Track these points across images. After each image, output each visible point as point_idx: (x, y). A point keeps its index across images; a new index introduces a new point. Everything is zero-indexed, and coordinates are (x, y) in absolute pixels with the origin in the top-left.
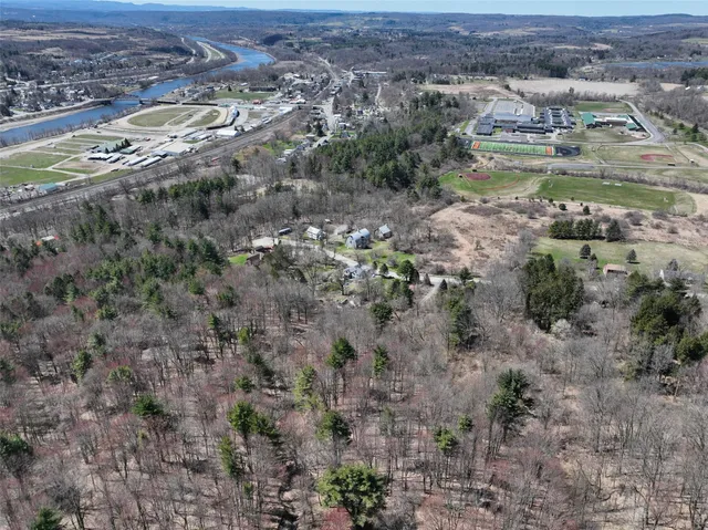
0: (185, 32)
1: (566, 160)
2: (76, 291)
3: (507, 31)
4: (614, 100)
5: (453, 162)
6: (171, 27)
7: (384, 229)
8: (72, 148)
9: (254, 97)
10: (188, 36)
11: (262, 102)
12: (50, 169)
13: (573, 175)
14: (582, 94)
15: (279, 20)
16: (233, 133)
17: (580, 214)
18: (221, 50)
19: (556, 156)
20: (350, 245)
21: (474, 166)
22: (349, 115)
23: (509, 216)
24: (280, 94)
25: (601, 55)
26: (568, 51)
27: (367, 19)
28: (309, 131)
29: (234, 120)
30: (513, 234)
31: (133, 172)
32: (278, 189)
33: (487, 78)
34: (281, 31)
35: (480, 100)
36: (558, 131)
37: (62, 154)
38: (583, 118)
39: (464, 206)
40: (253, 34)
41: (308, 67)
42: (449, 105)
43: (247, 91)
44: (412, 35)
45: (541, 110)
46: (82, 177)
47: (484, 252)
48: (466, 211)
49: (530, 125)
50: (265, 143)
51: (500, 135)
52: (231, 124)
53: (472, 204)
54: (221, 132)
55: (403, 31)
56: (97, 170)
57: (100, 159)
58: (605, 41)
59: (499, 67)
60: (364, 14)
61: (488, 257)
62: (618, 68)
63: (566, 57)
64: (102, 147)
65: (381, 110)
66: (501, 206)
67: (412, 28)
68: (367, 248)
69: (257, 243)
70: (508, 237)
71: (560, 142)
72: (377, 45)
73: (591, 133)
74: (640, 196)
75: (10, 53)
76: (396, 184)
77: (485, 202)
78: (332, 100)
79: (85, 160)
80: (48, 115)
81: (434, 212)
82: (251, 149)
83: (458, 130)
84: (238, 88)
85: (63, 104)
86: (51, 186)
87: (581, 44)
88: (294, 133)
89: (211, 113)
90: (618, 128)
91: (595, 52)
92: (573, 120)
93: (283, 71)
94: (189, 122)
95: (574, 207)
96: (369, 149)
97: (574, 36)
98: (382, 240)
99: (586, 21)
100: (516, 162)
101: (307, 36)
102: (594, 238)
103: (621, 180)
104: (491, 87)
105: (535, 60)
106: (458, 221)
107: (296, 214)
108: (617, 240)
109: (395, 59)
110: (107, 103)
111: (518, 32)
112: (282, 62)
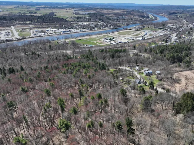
0: (147, 11)
6: (145, 10)
7: (158, 72)
8: (101, 38)
9: (154, 30)
11: (156, 32)
12: (94, 42)
15: (178, 8)
16: (141, 39)
18: (154, 16)
22: (180, 38)
24: (163, 30)
28: (163, 41)
29: (144, 36)
31: (110, 45)
37: (99, 39)
41: (178, 22)
43: (154, 28)
46: (99, 44)
47: (188, 87)
50: (148, 43)
52: (142, 37)
54: (138, 38)
56: (103, 44)
57: (105, 41)
61: (187, 89)
64: (107, 38)
65: (193, 37)
68: (149, 76)
69: (120, 67)
75: (102, 15)
78: (177, 33)
79: (102, 41)
80: (102, 30)
81: (182, 71)
84: (151, 27)
85: (106, 28)
86: (91, 45)
88: (159, 41)
89: (139, 33)
93: (168, 23)
94: (132, 35)
98: (156, 75)
110: (116, 28)
112: (171, 21)
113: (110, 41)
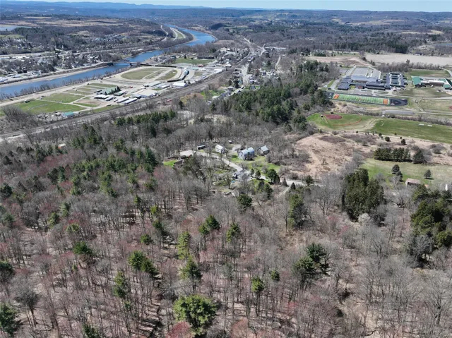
0: (163, 22)
1: (396, 108)
2: (64, 177)
3: (370, 22)
4: (438, 68)
5: (318, 107)
6: (156, 19)
7: (264, 148)
8: (86, 92)
9: (199, 63)
10: (166, 24)
11: (204, 66)
12: (71, 103)
13: (399, 118)
14: (415, 64)
15: (222, 14)
16: (183, 84)
17: (399, 144)
18: (184, 33)
19: (390, 105)
20: (241, 158)
21: (332, 110)
22: (257, 75)
23: (349, 143)
24: (216, 61)
25: (434, 38)
26: (411, 35)
27: (278, 14)
28: (230, 85)
29: (185, 77)
30: (350, 155)
31: (119, 107)
32: (202, 120)
33: (352, 53)
34: (223, 22)
35: (345, 67)
36: (394, 88)
37: (80, 95)
38: (413, 80)
39: (321, 136)
40: (204, 23)
41: (237, 44)
42: (322, 70)
43: (196, 58)
44: (306, 24)
45: (385, 74)
46: (89, 109)
47: (328, 166)
48: (321, 139)
49: (375, 84)
50: (202, 92)
51: (353, 90)
52: (183, 79)
53: (326, 135)
54: (175, 84)
55: (301, 22)
56: (98, 105)
57: (101, 98)
58: (438, 28)
59: (361, 46)
60: (277, 11)
61: (329, 170)
62: (445, 47)
63: (409, 39)
64: (103, 91)
65: (278, 72)
66: (346, 137)
67: (308, 20)
68: (252, 160)
69: (183, 153)
70: (346, 157)
71: (394, 96)
72: (282, 30)
73: (417, 91)
74: (444, 133)
75: (59, 34)
76: (278, 120)
77: (335, 133)
78: (248, 65)
79: (92, 98)
80: (76, 71)
81: (300, 139)
82: (192, 95)
83: (326, 86)
84: (191, 57)
85: (85, 65)
86: (70, 113)
87: (421, 31)
88: (220, 86)
89: (171, 72)
90: (437, 87)
91: (430, 36)
92: (406, 81)
93: (221, 46)
94: (157, 77)
95: (395, 139)
96: (263, 97)
97: (417, 25)
98: (262, 155)
99: (427, 15)
100: (361, 109)
101: (239, 25)
102: (405, 161)
103: (433, 123)
104: (353, 59)
105: (387, 41)
106: (314, 145)
107: (211, 137)
108: (420, 163)
109: (293, 40)
110: (110, 65)
111: (378, 23)
112: (221, 41)
113: (112, 96)
